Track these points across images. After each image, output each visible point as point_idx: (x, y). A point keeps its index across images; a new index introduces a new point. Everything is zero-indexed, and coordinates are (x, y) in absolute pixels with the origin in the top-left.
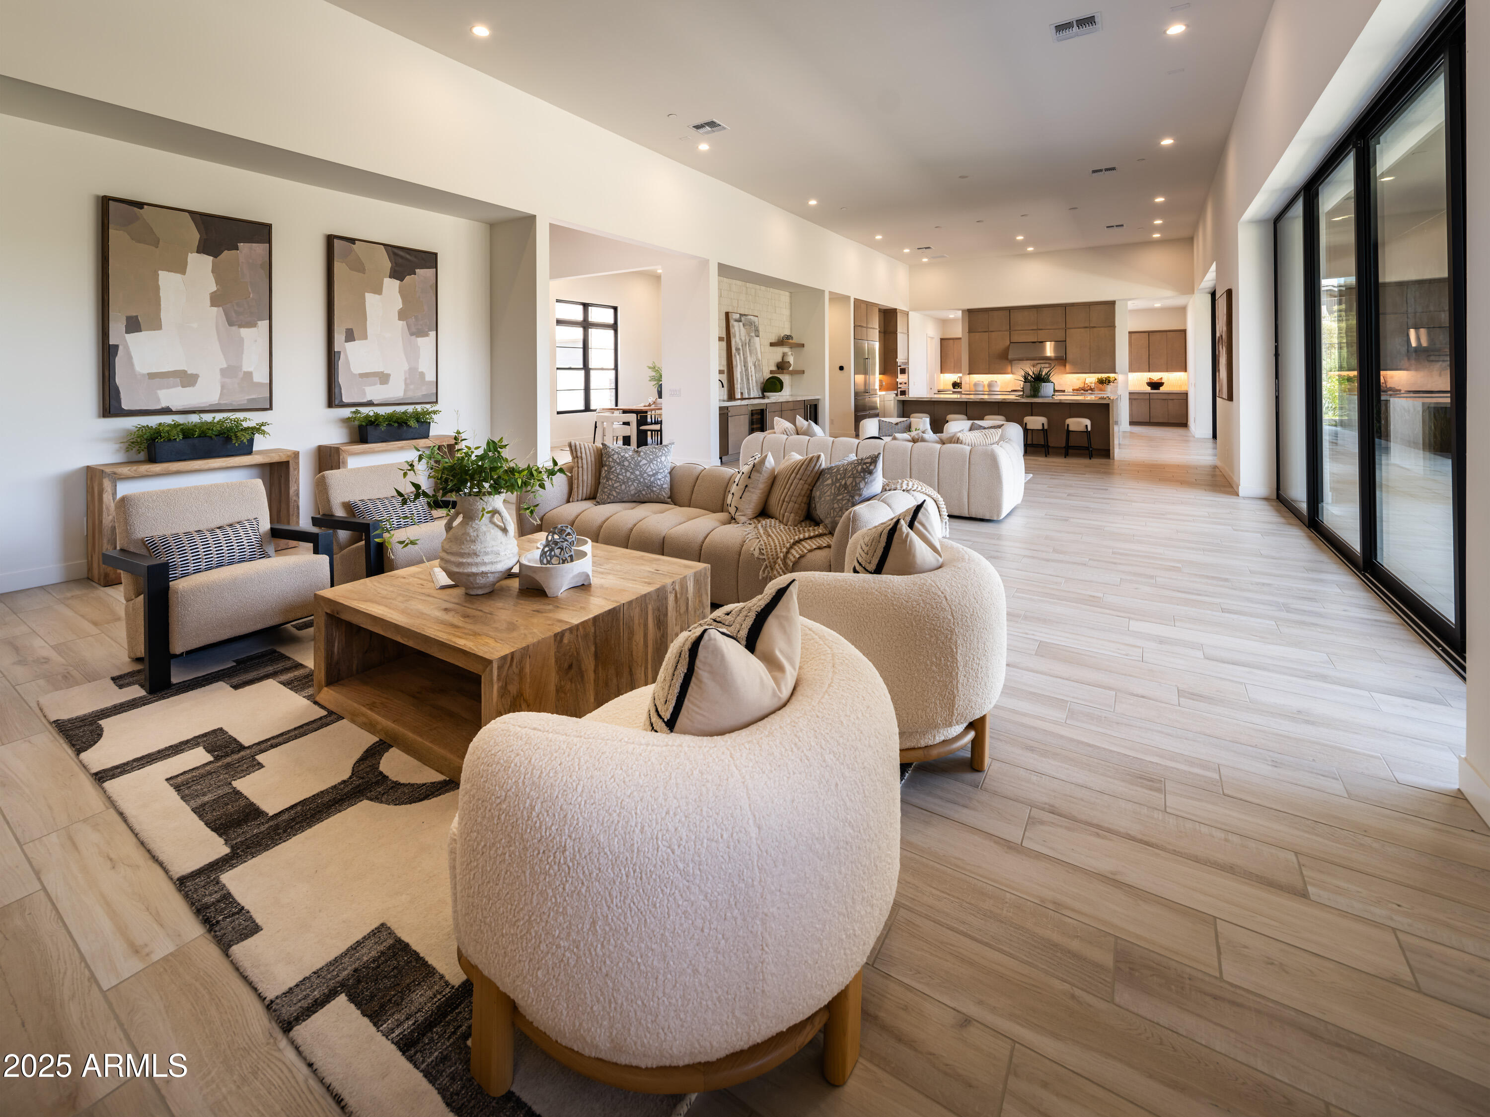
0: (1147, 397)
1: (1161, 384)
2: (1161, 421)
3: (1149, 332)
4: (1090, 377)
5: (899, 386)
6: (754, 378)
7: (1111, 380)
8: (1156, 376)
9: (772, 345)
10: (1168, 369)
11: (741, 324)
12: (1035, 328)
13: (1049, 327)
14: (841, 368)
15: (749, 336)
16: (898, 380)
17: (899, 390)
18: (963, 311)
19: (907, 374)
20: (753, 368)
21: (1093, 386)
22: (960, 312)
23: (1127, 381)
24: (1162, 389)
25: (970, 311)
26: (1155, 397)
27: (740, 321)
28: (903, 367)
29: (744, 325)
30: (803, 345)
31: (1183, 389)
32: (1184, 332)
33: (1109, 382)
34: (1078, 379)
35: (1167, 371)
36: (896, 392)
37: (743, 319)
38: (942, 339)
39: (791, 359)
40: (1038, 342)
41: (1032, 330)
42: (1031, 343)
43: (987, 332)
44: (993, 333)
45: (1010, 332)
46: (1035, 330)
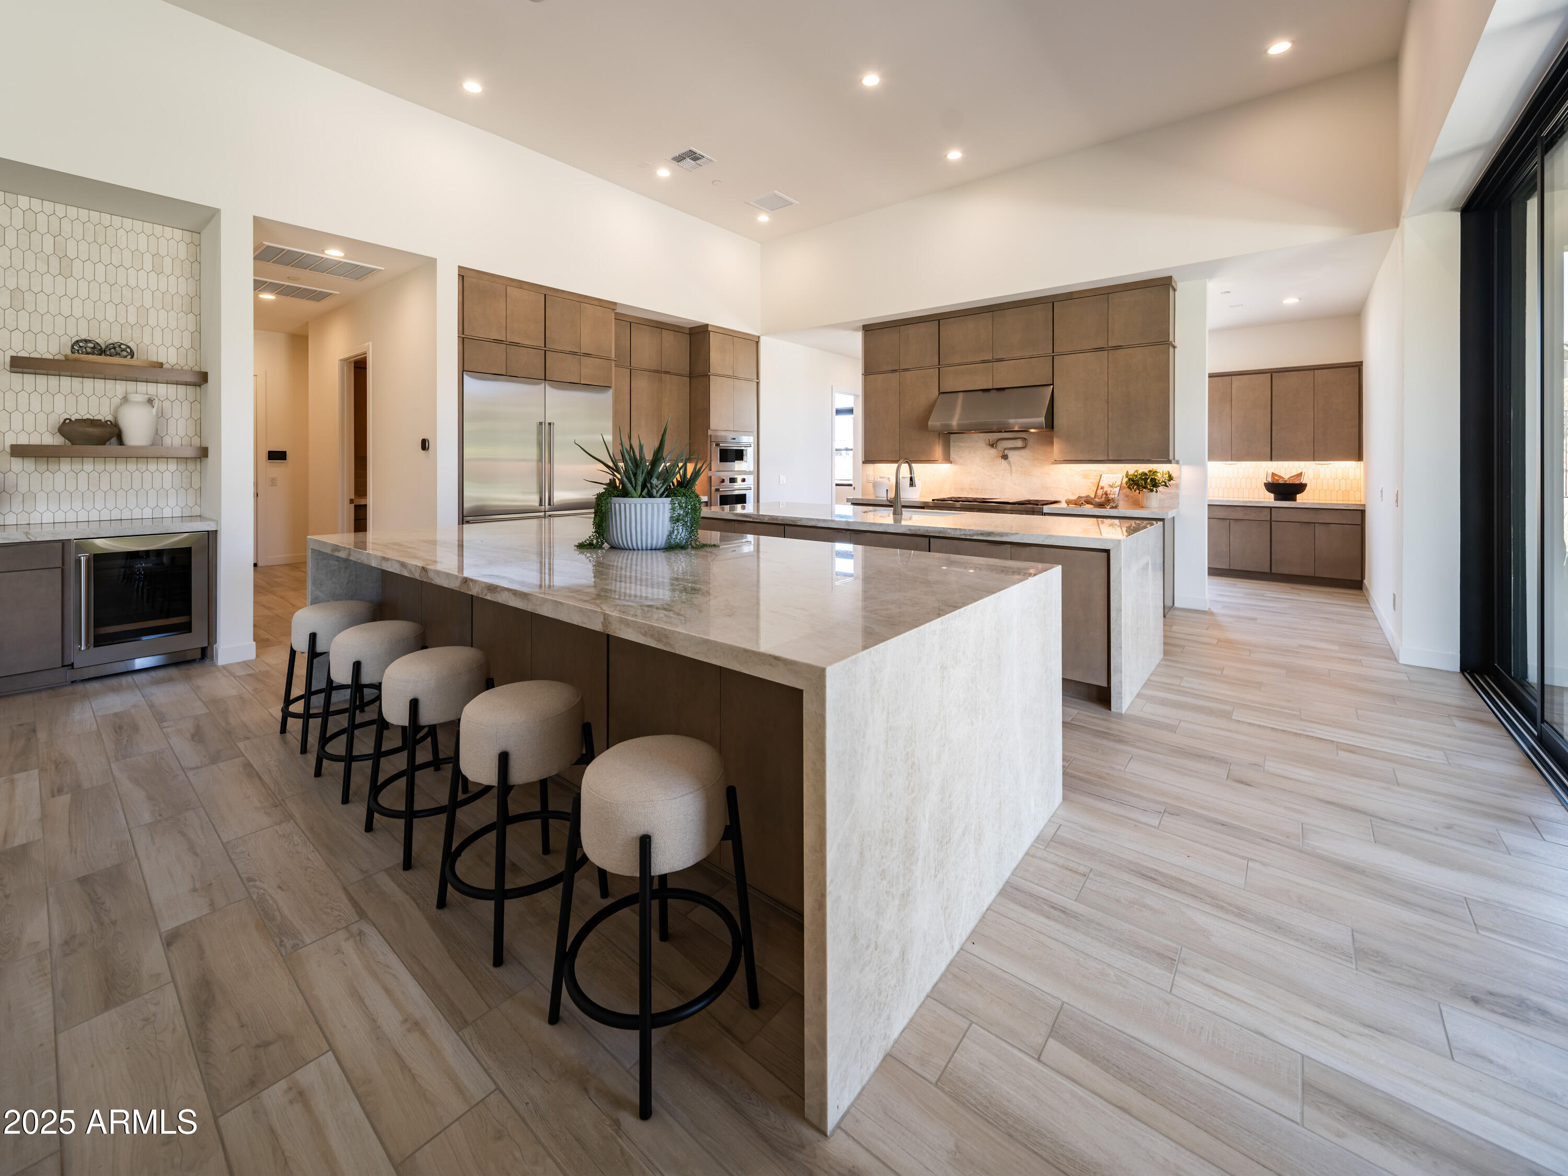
0: (1265, 515)
1: (1301, 488)
2: (1296, 571)
3: (1272, 372)
4: (1111, 472)
7: (1159, 477)
8: (1286, 470)
10: (1317, 454)
12: (989, 357)
13: (1015, 355)
17: (718, 494)
21: (1114, 493)
23: (1203, 483)
24: (1302, 499)
25: (868, 330)
26: (1283, 516)
30: (204, 377)
31: (1352, 500)
32: (1357, 368)
33: (1155, 484)
34: (1085, 476)
35: (1315, 456)
40: (993, 389)
41: (983, 362)
42: (981, 392)
43: (895, 371)
44: (908, 374)
45: (939, 368)
46: (988, 361)
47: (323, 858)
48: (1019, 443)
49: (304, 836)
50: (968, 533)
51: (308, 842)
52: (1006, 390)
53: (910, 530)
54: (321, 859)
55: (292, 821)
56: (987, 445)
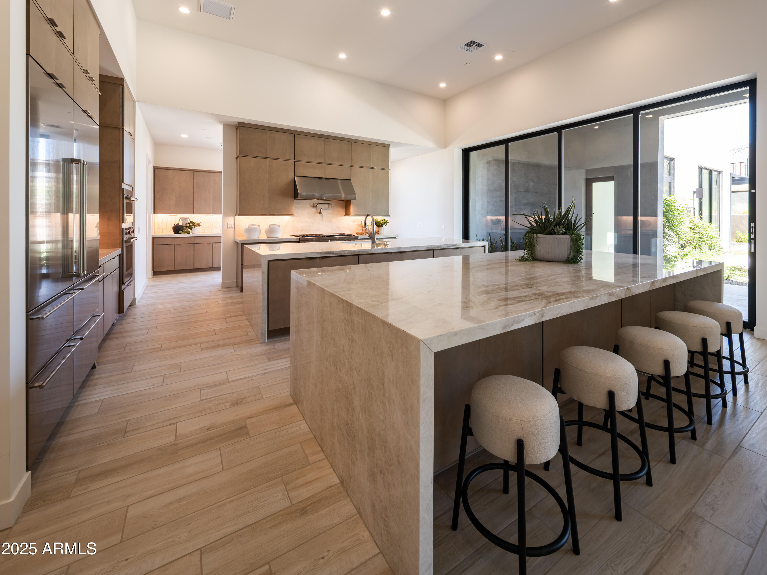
5: (125, 237)
12: (321, 161)
13: (335, 163)
16: (124, 226)
17: (125, 246)
19: (133, 214)
25: (240, 127)
28: (130, 199)
36: (120, 251)
38: (156, 168)
40: (324, 178)
41: (319, 163)
42: (317, 179)
43: (265, 158)
44: (274, 161)
45: (295, 162)
46: (322, 163)
47: (715, 477)
48: (327, 206)
49: (704, 495)
50: (449, 246)
51: (707, 490)
52: (330, 180)
53: (428, 248)
54: (717, 477)
55: (693, 511)
56: (311, 206)
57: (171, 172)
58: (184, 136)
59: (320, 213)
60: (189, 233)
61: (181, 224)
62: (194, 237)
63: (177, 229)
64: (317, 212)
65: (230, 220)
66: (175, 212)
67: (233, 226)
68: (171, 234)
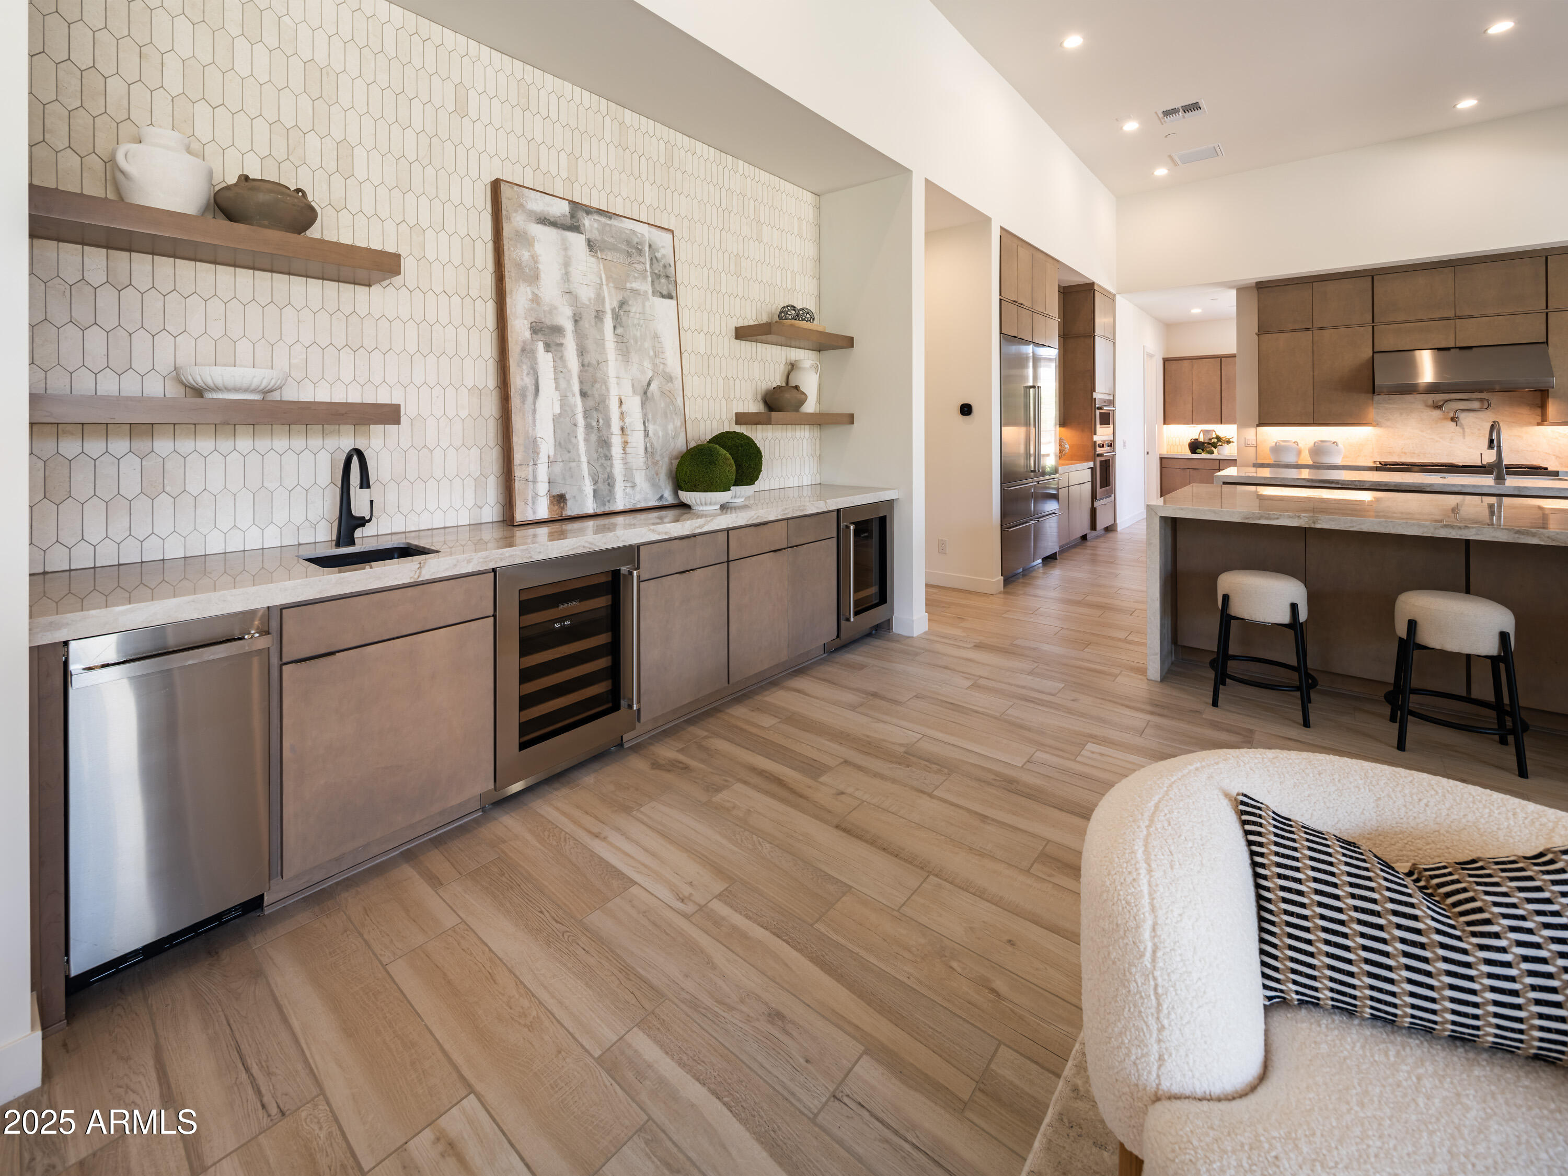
5: (1099, 451)
6: (637, 439)
9: (742, 333)
11: (577, 241)
12: (1451, 314)
13: (1490, 312)
14: (966, 410)
15: (620, 288)
16: (1095, 438)
17: (1098, 459)
18: (1242, 290)
19: (1111, 426)
20: (634, 404)
22: (1233, 293)
25: (1263, 287)
27: (575, 228)
28: (1106, 409)
29: (591, 245)
30: (849, 342)
36: (1091, 464)
37: (587, 222)
38: (1166, 361)
39: (809, 383)
40: (1454, 348)
43: (1307, 329)
44: (1326, 333)
45: (1373, 327)
46: (1449, 319)
48: (1476, 405)
52: (1474, 349)
56: (1427, 406)
57: (1186, 363)
58: (1196, 311)
59: (1453, 419)
60: (1212, 453)
61: (1202, 439)
62: (1219, 460)
63: (1195, 446)
64: (1445, 419)
65: (1251, 433)
66: (1192, 422)
67: (1254, 443)
68: (1187, 453)
